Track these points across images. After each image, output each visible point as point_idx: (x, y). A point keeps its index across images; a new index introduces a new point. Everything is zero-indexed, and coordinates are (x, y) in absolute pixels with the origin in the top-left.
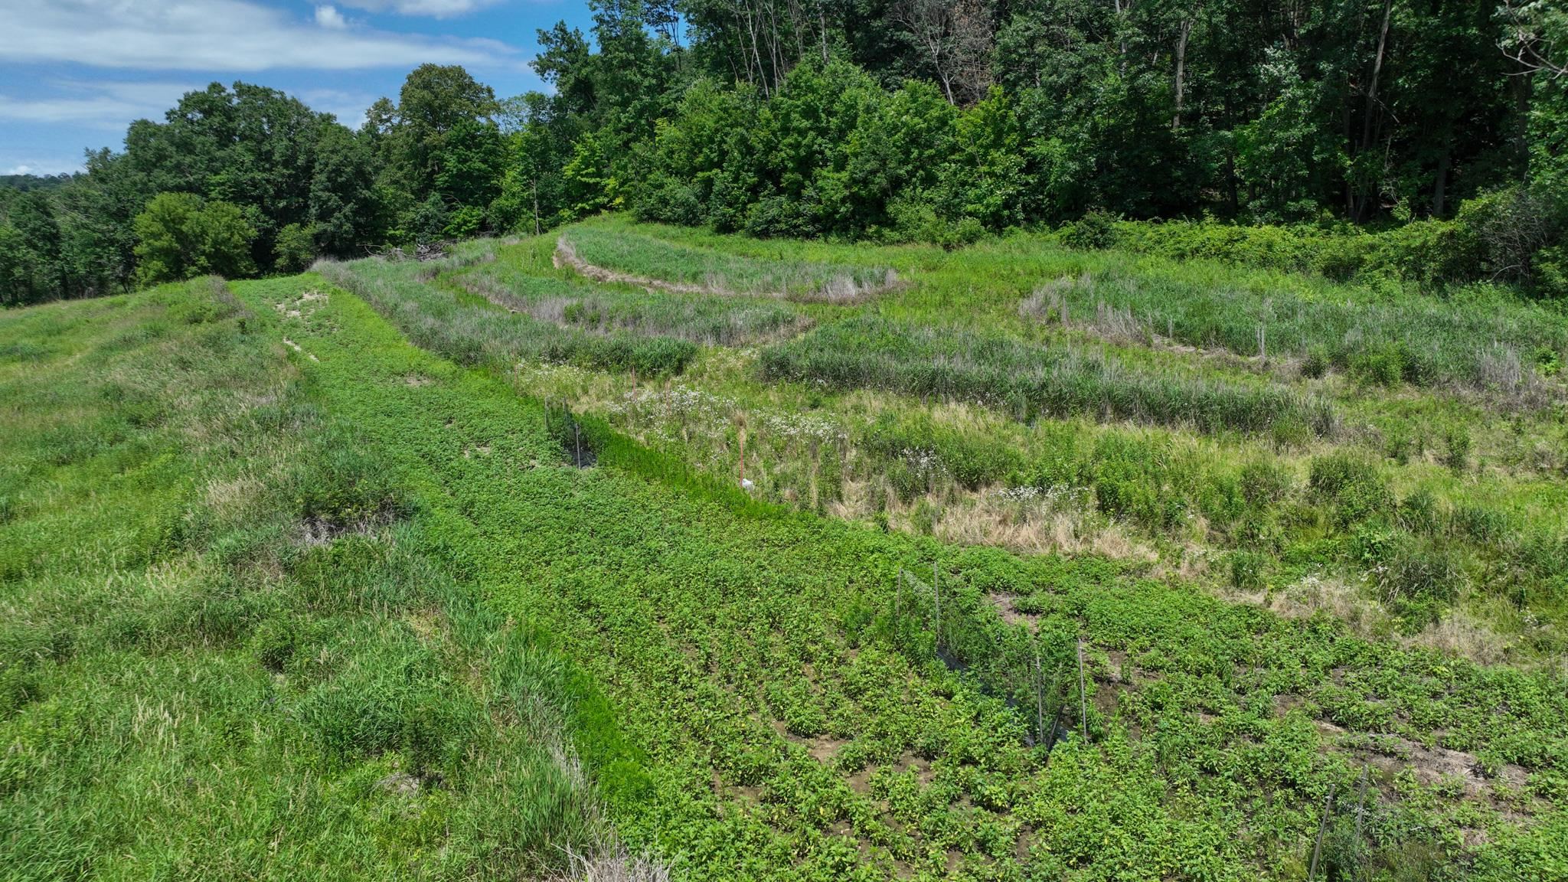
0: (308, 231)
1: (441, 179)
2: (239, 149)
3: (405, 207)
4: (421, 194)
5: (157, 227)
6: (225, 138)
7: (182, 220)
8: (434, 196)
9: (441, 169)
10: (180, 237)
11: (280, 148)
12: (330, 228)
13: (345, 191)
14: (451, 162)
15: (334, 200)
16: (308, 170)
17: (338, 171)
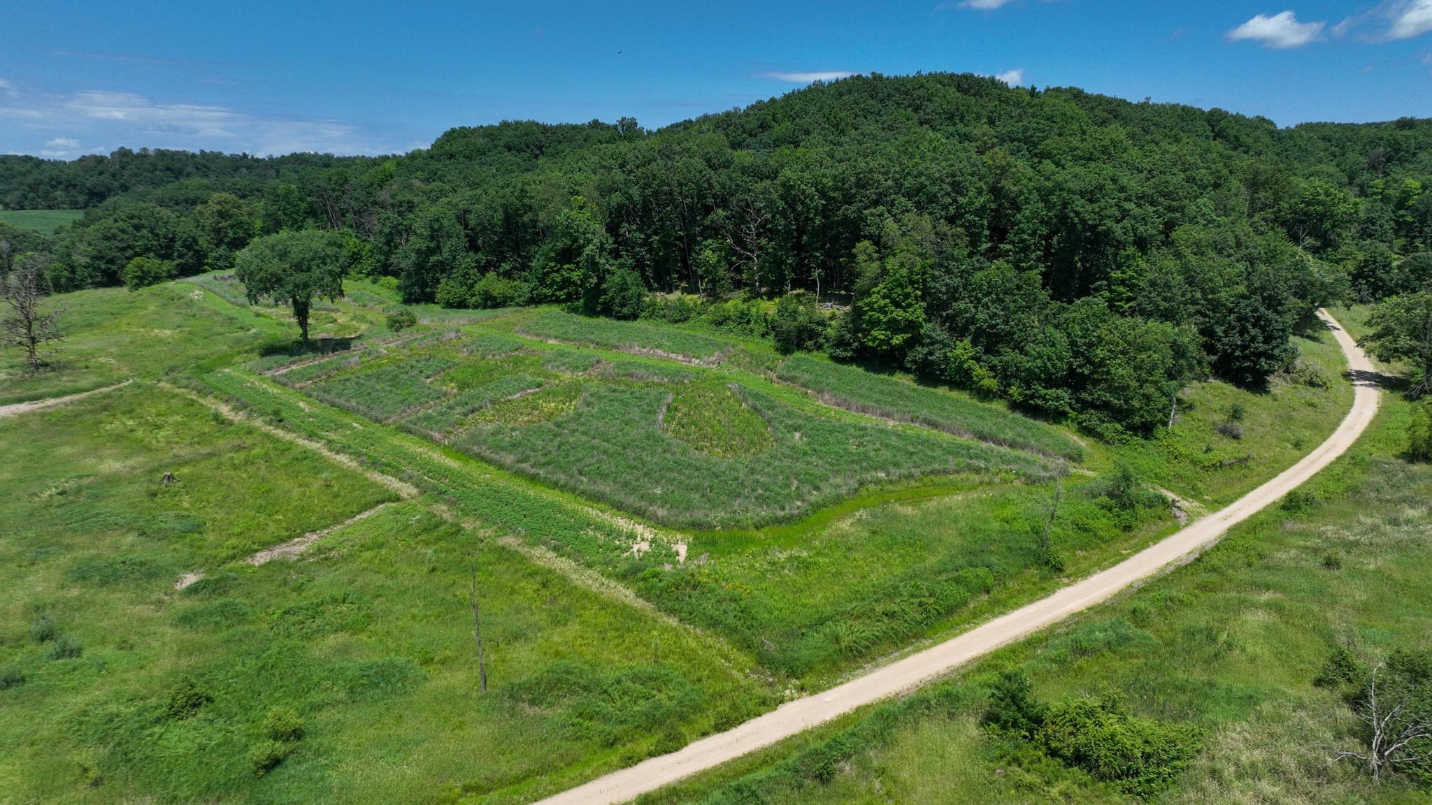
0: (175, 263)
1: (227, 240)
2: (145, 232)
3: (212, 250)
4: (218, 245)
5: (135, 269)
6: (137, 228)
7: (143, 266)
8: (224, 246)
9: (227, 236)
10: (143, 272)
11: (162, 232)
12: (183, 261)
13: (189, 248)
14: (231, 234)
15: (185, 251)
16: (172, 240)
17: (186, 240)
